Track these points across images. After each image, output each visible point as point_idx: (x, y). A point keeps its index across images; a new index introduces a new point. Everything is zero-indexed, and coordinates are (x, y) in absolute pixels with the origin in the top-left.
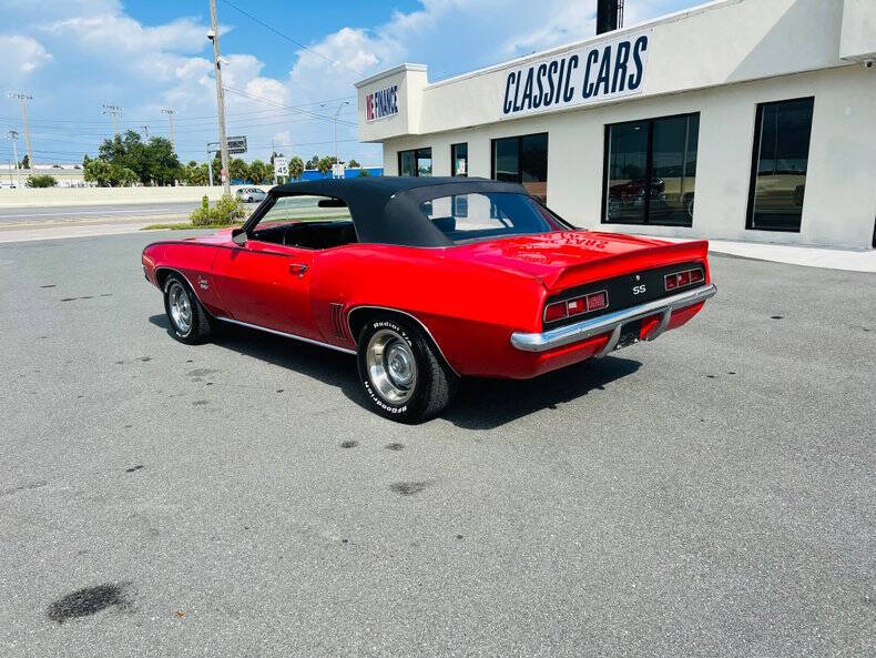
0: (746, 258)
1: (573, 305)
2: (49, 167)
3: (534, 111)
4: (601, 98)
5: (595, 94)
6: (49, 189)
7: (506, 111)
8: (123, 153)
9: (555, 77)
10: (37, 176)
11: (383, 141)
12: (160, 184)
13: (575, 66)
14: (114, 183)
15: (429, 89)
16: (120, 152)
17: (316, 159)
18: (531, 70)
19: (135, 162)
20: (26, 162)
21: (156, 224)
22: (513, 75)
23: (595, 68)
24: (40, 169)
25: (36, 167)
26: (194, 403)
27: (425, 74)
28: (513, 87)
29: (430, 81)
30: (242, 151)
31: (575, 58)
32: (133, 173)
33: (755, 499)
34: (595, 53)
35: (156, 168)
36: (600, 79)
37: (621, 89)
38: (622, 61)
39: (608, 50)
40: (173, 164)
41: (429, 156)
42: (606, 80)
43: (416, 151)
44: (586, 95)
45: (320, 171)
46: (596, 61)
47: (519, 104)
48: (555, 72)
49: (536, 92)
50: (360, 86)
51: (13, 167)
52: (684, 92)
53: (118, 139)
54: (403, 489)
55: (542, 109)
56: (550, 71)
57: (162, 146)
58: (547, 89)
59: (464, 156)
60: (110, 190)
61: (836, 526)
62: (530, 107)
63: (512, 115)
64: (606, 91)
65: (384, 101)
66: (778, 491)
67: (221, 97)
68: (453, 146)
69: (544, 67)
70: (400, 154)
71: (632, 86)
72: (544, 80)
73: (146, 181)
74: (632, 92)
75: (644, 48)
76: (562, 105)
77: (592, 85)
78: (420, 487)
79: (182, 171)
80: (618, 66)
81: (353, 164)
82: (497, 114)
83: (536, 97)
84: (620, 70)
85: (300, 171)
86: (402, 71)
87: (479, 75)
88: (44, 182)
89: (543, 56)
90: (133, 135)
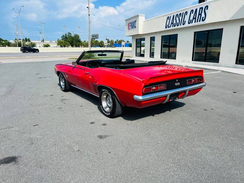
0: (233, 73)
1: (154, 88)
2: (49, 42)
3: (174, 28)
4: (194, 24)
5: (192, 23)
6: (48, 48)
7: (166, 28)
8: (67, 38)
9: (180, 18)
10: (46, 44)
11: (132, 36)
12: (76, 47)
13: (187, 15)
14: (65, 46)
15: (145, 21)
16: (66, 38)
17: (117, 40)
18: (174, 16)
19: (70, 40)
20: (43, 40)
21: (71, 58)
22: (168, 17)
23: (192, 15)
24: (46, 42)
25: (45, 42)
26: (58, 108)
27: (144, 17)
28: (168, 21)
29: (145, 19)
30: (97, 38)
31: (187, 12)
32: (69, 43)
33: (201, 149)
34: (192, 10)
35: (75, 42)
36: (194, 18)
37: (200, 21)
38: (200, 13)
39: (196, 10)
40: (79, 41)
41: (144, 40)
42: (195, 19)
43: (141, 39)
44: (189, 23)
45: (118, 44)
46: (192, 13)
47: (170, 26)
48: (181, 16)
49: (175, 22)
50: (126, 20)
51: (40, 42)
52: (219, 22)
53: (66, 35)
54: (101, 137)
55: (176, 27)
56: (179, 16)
57: (77, 37)
58: (178, 21)
59: (154, 40)
60: (63, 48)
61: (223, 160)
62: (173, 27)
63: (168, 29)
64: (195, 22)
65: (132, 25)
66: (209, 147)
67: (90, 23)
68: (151, 38)
69: (177, 15)
70: (136, 39)
71: (203, 20)
72: (177, 19)
73: (72, 46)
74: (202, 22)
75: (207, 9)
76: (182, 26)
77: (191, 20)
78: (106, 136)
79: (82, 43)
80: (199, 14)
81: (128, 42)
82: (163, 29)
83: (174, 24)
84: (200, 16)
85: (113, 44)
86: (138, 16)
87: (159, 17)
88: (47, 46)
89: (177, 12)
90: (70, 33)
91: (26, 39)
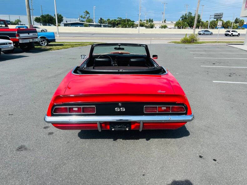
1: (75, 109)
8: (186, 19)
12: (196, 28)
20: (165, 21)
30: (221, 18)
51: (161, 22)
53: (186, 15)
90: (190, 13)
91: (150, 19)
